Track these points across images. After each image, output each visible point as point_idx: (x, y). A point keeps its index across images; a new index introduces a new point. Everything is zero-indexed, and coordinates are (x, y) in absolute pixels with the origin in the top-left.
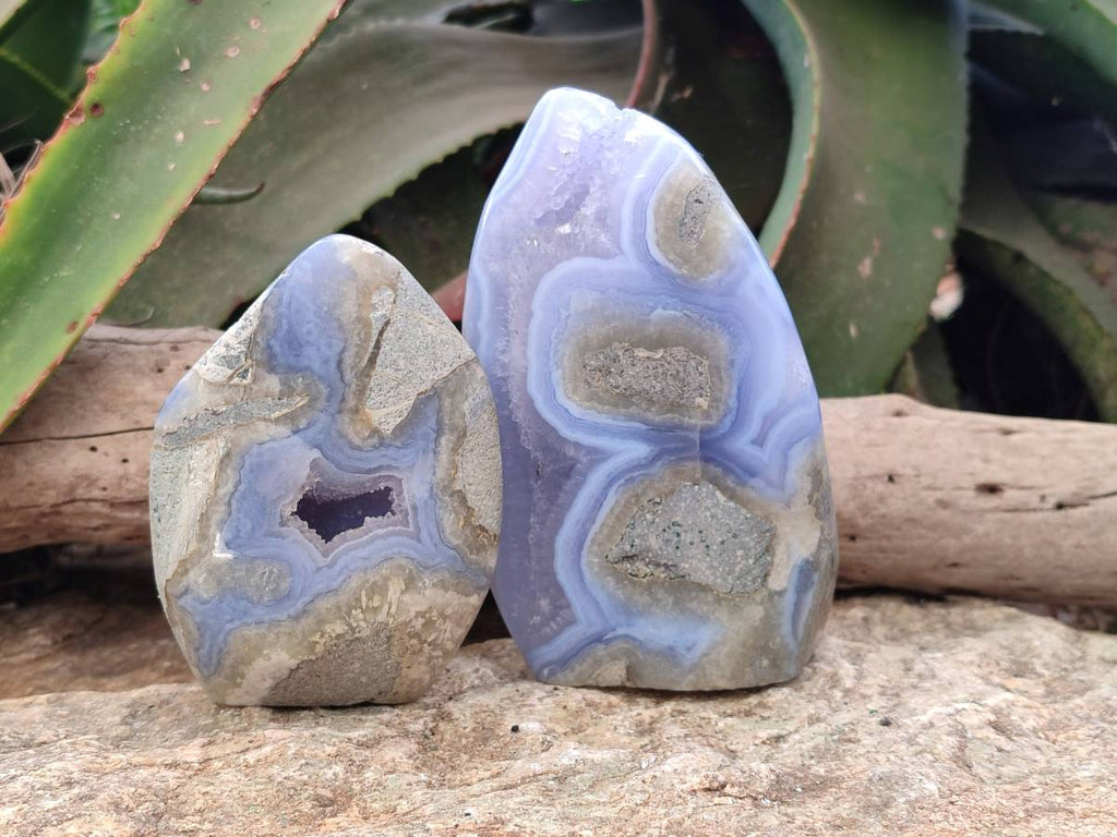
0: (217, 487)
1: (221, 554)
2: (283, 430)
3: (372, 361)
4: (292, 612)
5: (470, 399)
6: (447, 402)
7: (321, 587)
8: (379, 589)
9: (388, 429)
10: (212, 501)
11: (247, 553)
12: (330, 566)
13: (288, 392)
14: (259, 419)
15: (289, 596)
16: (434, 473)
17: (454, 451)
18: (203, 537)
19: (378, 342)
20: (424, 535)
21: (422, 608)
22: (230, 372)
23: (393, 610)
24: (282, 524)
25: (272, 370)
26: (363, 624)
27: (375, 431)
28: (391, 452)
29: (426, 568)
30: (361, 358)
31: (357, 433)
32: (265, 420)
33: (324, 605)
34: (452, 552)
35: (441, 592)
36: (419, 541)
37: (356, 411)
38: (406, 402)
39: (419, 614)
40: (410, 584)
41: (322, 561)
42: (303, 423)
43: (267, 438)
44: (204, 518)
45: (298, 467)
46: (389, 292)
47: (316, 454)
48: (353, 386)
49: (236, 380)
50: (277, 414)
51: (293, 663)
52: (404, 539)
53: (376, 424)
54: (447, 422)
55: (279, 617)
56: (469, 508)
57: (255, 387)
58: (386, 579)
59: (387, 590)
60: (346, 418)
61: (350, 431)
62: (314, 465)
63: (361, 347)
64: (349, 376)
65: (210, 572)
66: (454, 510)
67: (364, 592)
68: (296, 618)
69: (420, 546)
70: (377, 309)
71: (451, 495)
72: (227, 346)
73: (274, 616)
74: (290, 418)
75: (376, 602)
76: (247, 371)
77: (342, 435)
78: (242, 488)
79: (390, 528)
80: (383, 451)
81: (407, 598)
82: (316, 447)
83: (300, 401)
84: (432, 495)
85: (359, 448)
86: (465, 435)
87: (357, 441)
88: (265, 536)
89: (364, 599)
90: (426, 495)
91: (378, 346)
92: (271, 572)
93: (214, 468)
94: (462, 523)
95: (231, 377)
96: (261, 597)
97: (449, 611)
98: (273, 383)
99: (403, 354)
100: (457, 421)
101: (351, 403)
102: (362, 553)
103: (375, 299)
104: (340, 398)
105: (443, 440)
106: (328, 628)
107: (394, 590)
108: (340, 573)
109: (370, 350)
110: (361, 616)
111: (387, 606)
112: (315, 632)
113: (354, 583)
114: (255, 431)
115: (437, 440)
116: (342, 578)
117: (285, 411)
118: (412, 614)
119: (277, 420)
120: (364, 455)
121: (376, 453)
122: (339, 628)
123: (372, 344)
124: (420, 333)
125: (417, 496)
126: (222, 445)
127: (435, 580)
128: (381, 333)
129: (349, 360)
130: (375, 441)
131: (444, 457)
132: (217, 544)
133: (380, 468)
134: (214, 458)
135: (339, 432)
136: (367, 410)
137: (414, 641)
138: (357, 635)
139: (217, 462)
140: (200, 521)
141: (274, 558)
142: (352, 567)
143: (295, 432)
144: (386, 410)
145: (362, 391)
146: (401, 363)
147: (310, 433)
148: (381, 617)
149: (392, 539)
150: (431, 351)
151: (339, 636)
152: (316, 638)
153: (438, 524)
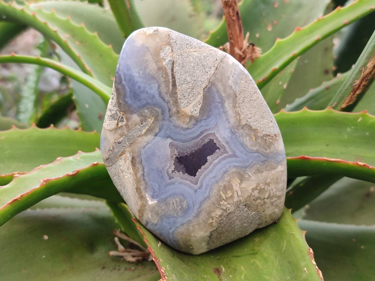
0: (136, 174)
1: (151, 202)
2: (150, 137)
3: (174, 85)
4: (194, 214)
5: (231, 78)
6: (220, 86)
7: (201, 198)
8: (228, 187)
9: (196, 113)
10: (138, 181)
11: (162, 197)
12: (200, 188)
13: (144, 119)
14: (138, 137)
15: (189, 208)
16: (229, 122)
17: (234, 107)
18: (142, 197)
19: (173, 75)
20: (238, 153)
21: (254, 185)
22: (116, 121)
23: (240, 194)
24: (170, 178)
25: (132, 113)
26: (228, 206)
27: (191, 117)
28: (203, 123)
29: (246, 167)
30: (168, 87)
31: (183, 122)
32: (140, 136)
33: (206, 205)
34: (256, 154)
35: (259, 175)
36: (237, 157)
37: (178, 112)
38: (199, 96)
39: (253, 190)
40: (242, 179)
41: (196, 187)
42: (157, 130)
43: (145, 144)
44: (138, 189)
45: (165, 150)
46: (168, 47)
47: (169, 141)
48: (171, 101)
49: (120, 124)
50: (144, 131)
51: (208, 234)
52: (229, 159)
53: (190, 114)
54: (224, 95)
55: (189, 219)
56: (254, 130)
57: (129, 124)
58: (229, 181)
59: (232, 186)
60: (174, 118)
61: (179, 123)
62: (171, 145)
63: (167, 82)
64: (167, 98)
65: (152, 211)
66: (248, 135)
67: (221, 193)
68: (197, 215)
69: (238, 159)
70: (165, 59)
71: (243, 128)
72: (110, 110)
73: (187, 219)
74: (149, 131)
75: (229, 194)
76: (122, 118)
77: (176, 127)
78: (146, 170)
79: (220, 157)
80: (199, 125)
81: (244, 185)
82: (168, 137)
83: (151, 121)
84: (233, 133)
85: (188, 129)
86: (236, 96)
87: (185, 126)
88: (165, 187)
89: (223, 195)
90: (230, 135)
91: (173, 77)
92: (176, 201)
93: (131, 167)
94: (254, 139)
95: (118, 124)
96: (177, 214)
97: (269, 180)
98: (135, 118)
99: (187, 74)
100: (229, 91)
101: (174, 110)
102: (212, 175)
103: (162, 55)
104: (167, 110)
105: (226, 105)
106: (213, 215)
107: (236, 187)
108: (206, 189)
109: (171, 80)
110: (226, 203)
111: (235, 194)
112: (208, 219)
113: (215, 191)
114: (140, 143)
115: (223, 106)
116: (208, 190)
117: (147, 127)
118: (250, 191)
119: (146, 134)
120: (190, 131)
121: (196, 127)
122: (219, 212)
123: (170, 77)
124: (192, 59)
125: (226, 137)
126: (128, 155)
127: (254, 171)
128: (172, 70)
129: (163, 90)
130: (193, 122)
131: (231, 112)
132: (148, 199)
133: (202, 133)
134: (129, 162)
135: (175, 126)
136: (183, 109)
137: (259, 201)
138: (229, 212)
139: (130, 163)
140: (137, 191)
141: (174, 195)
142: (210, 184)
143: (156, 135)
144: (191, 105)
145: (176, 102)
146: (189, 79)
147: (162, 133)
148: (236, 199)
149: (223, 162)
150: (201, 65)
151: (220, 216)
152: (211, 221)
153: (242, 145)
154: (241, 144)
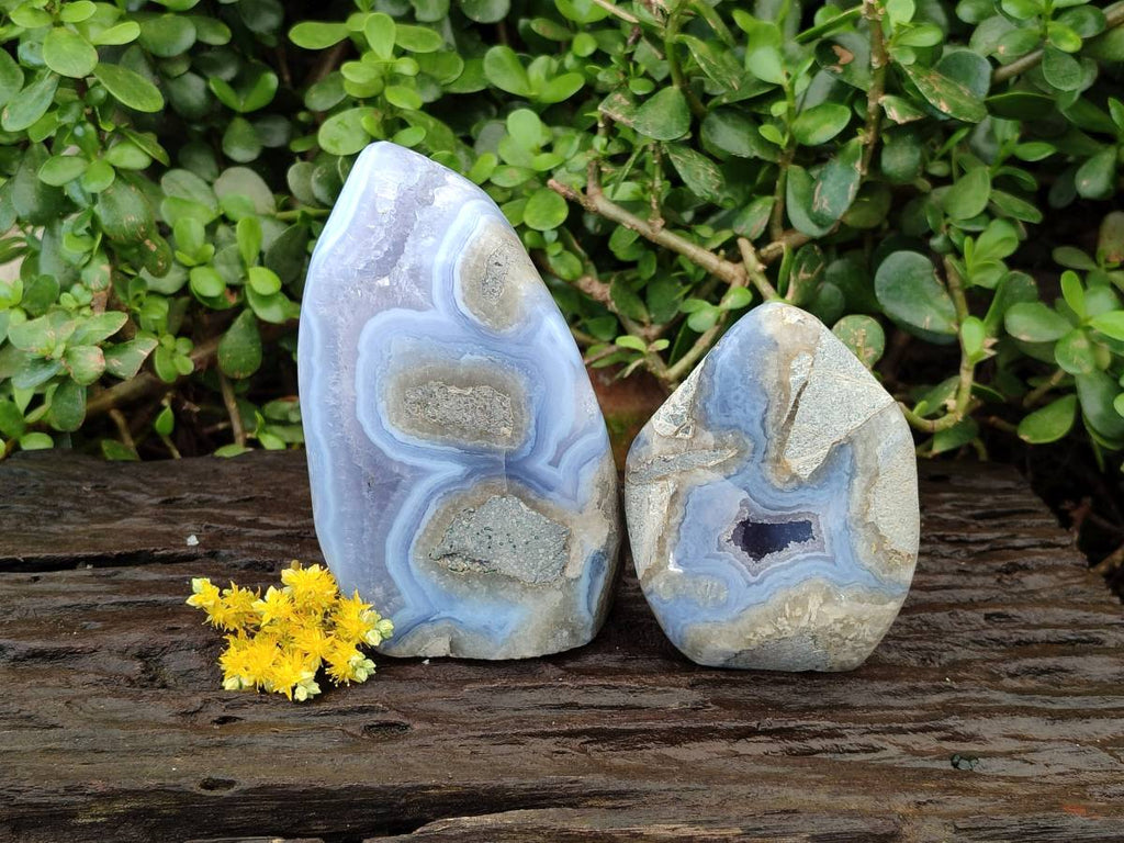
0: (669, 518)
1: (673, 568)
2: (717, 476)
3: (791, 418)
4: (730, 616)
5: (883, 444)
6: (860, 448)
7: (752, 600)
8: (800, 602)
9: (805, 474)
10: (667, 528)
11: (694, 569)
12: (756, 583)
13: (720, 446)
14: (699, 467)
15: (726, 604)
16: (848, 510)
17: (867, 489)
18: (661, 554)
19: (796, 402)
20: (839, 560)
21: (840, 615)
22: (676, 428)
23: (813, 618)
24: (720, 548)
25: (707, 428)
26: (788, 628)
27: (794, 477)
28: (808, 493)
29: (843, 586)
30: (782, 417)
31: (779, 479)
32: (703, 467)
33: (754, 613)
34: (866, 573)
35: (857, 604)
36: (835, 564)
37: (778, 460)
38: (822, 451)
39: (836, 621)
40: (828, 598)
41: (753, 579)
42: (734, 471)
43: (706, 482)
44: (661, 540)
45: (730, 504)
46: (808, 357)
47: (745, 495)
48: (775, 440)
49: (680, 435)
50: (713, 463)
51: (737, 650)
52: (822, 563)
53: (794, 471)
54: (859, 465)
55: (721, 620)
56: (881, 536)
57: (695, 441)
58: (806, 595)
59: (808, 603)
60: (768, 467)
61: (770, 475)
62: (744, 503)
63: (782, 408)
64: (771, 431)
65: (667, 581)
66: (867, 539)
67: (787, 605)
68: (734, 621)
69: (836, 569)
70: (795, 374)
71: (865, 526)
72: (674, 406)
73: (715, 618)
74: (723, 466)
75: (799, 612)
76: (688, 427)
77: (765, 481)
78: (687, 520)
79: (809, 554)
80: (801, 492)
81: (825, 609)
82: (745, 489)
83: (730, 453)
84: (846, 527)
85: (782, 491)
86: (877, 475)
87: (779, 485)
88: (707, 557)
89: (787, 610)
90: (840, 528)
91: (796, 405)
92: (712, 586)
93: (666, 503)
94: (874, 549)
95: (676, 433)
96: (705, 604)
97: (866, 617)
98: (709, 438)
99: (818, 411)
100: (870, 463)
101: (773, 454)
102: (784, 574)
103: (794, 365)
104: (763, 450)
105: (856, 481)
106: (759, 630)
107: (814, 604)
108: (767, 590)
109: (789, 409)
110: (786, 622)
111: (807, 616)
112: (748, 633)
113: (779, 598)
114: (698, 476)
115: (850, 482)
116: (768, 593)
117: (721, 460)
118: (831, 621)
119: (713, 468)
120: (785, 496)
121: (795, 494)
122: (768, 630)
123: (791, 404)
124: (836, 390)
125: (833, 529)
126: (671, 485)
127: (850, 595)
128: (799, 394)
129: (771, 417)
130: (794, 484)
131: (857, 495)
132: (671, 561)
133: (799, 506)
134: (667, 495)
135: (762, 477)
136: (787, 460)
137: (837, 639)
138: (784, 636)
139: (668, 498)
140: (659, 542)
141: (713, 575)
142: (776, 585)
143: (727, 478)
144: (803, 458)
145: (782, 444)
146: (818, 418)
147: (739, 478)
148: (804, 623)
149: (810, 563)
150: (846, 404)
151: (768, 636)
152: (751, 636)
153: (852, 551)
154: (851, 549)
